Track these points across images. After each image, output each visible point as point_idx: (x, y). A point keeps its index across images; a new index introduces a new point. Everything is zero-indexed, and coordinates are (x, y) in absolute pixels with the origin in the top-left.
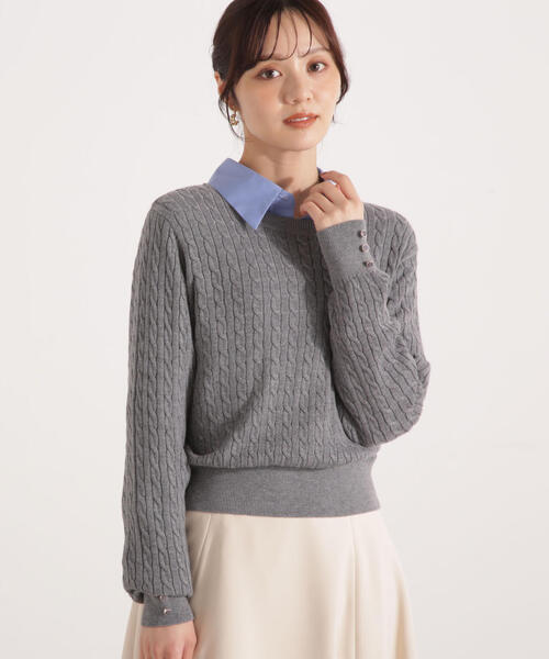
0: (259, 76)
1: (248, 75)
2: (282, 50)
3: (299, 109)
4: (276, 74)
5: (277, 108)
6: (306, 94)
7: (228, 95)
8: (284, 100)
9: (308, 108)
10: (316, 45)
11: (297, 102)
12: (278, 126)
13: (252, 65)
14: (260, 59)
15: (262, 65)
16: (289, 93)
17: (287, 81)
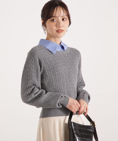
0: (51, 21)
1: (49, 20)
2: (57, 15)
3: (60, 29)
4: (55, 20)
5: (55, 28)
6: (61, 25)
7: (44, 24)
8: (56, 27)
9: (62, 28)
10: (64, 15)
11: (59, 27)
12: (55, 32)
13: (50, 18)
14: (52, 17)
15: (52, 18)
16: (58, 25)
17: (57, 22)
